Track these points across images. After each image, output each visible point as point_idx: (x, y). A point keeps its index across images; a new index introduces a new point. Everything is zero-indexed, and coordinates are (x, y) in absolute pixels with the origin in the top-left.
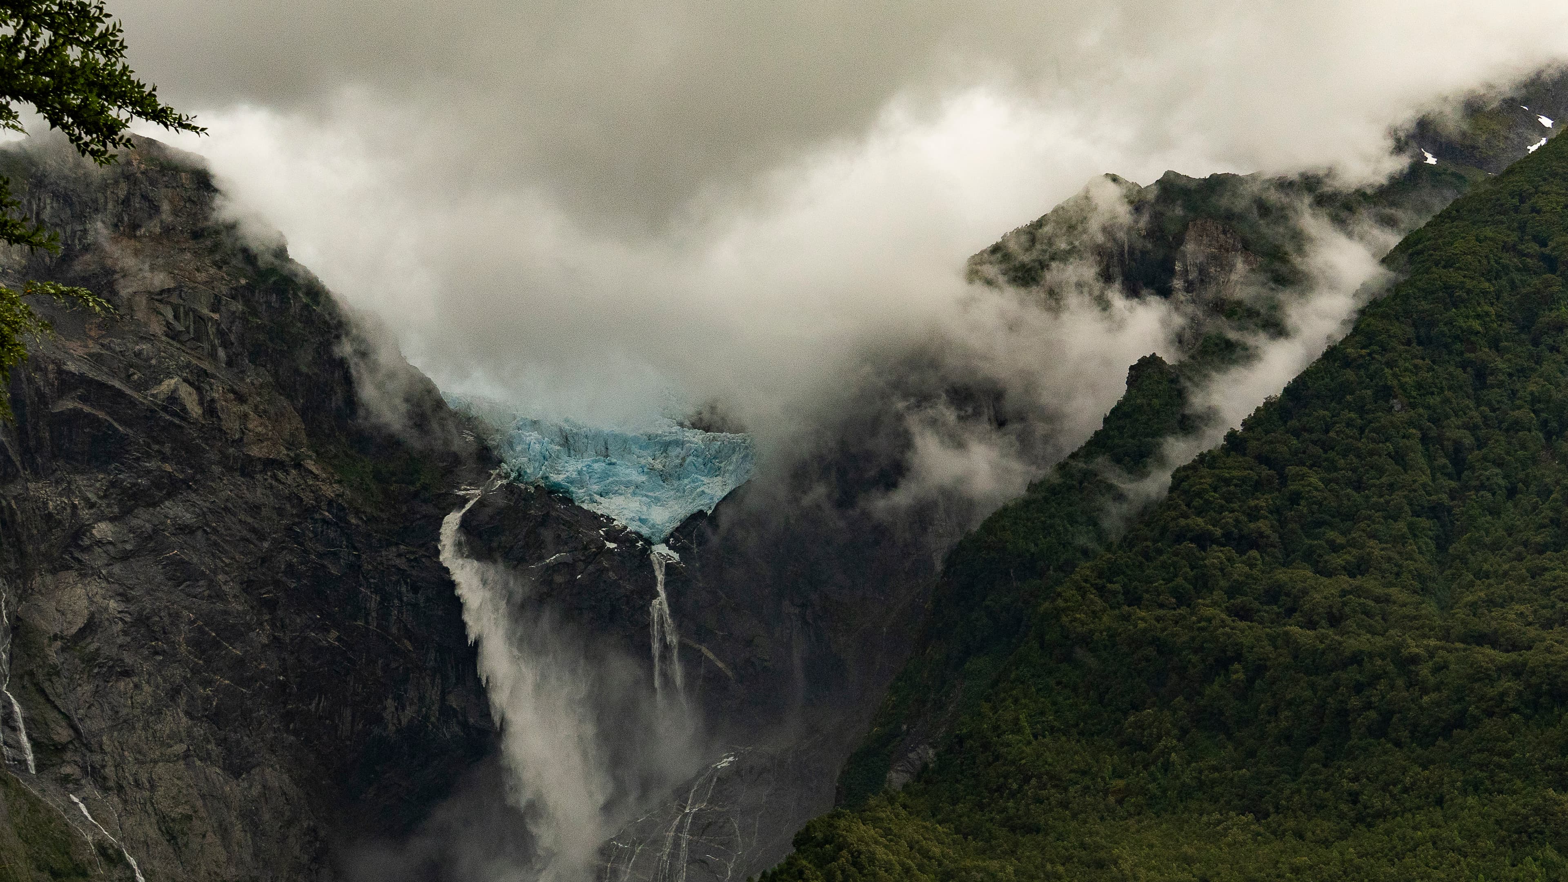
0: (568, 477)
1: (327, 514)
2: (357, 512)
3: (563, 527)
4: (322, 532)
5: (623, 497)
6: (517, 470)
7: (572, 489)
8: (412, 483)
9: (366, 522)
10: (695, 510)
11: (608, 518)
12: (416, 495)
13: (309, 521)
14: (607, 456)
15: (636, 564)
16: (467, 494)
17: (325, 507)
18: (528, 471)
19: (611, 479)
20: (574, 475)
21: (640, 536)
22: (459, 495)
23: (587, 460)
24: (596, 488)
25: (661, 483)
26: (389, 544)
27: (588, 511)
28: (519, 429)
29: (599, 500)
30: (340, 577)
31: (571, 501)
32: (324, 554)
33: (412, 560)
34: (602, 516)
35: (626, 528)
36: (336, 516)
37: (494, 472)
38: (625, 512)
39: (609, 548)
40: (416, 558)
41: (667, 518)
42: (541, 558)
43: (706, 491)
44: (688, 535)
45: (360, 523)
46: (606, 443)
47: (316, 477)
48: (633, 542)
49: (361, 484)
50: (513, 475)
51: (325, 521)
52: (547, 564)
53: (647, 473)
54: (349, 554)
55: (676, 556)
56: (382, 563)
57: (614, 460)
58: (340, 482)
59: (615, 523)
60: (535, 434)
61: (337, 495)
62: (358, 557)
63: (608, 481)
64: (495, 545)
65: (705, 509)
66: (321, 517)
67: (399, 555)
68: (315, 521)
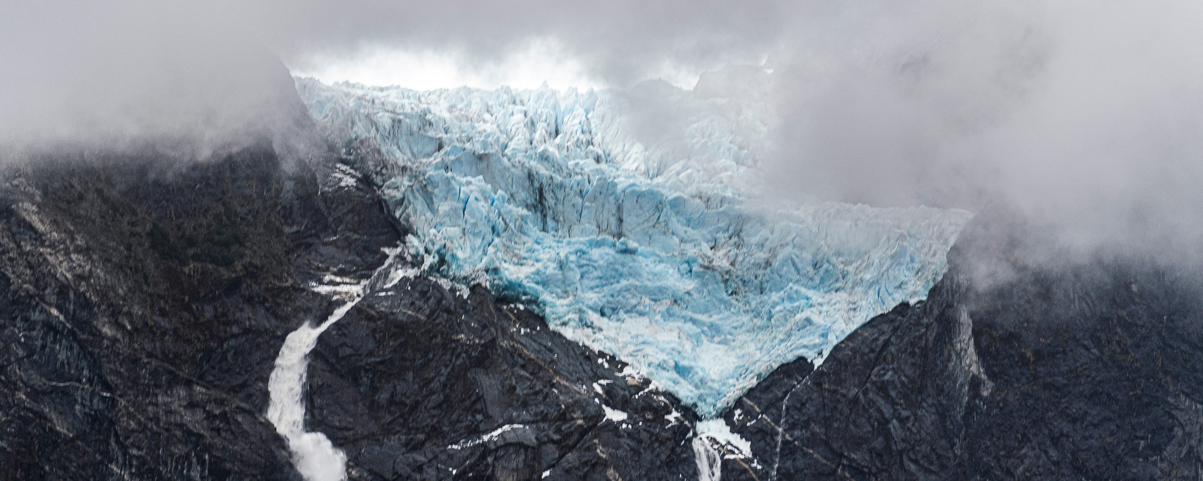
0: (538, 273)
1: (55, 312)
2: (115, 314)
3: (523, 373)
4: (43, 347)
5: (645, 320)
6: (438, 252)
7: (545, 296)
8: (228, 263)
9: (130, 333)
10: (790, 357)
11: (612, 360)
12: (234, 285)
13: (19, 323)
14: (620, 235)
15: (663, 457)
16: (335, 293)
17: (53, 299)
18: (460, 254)
19: (624, 283)
20: (552, 269)
21: (674, 401)
22: (318, 294)
23: (580, 240)
24: (592, 297)
25: (724, 295)
26: (174, 381)
27: (572, 345)
28: (447, 169)
29: (596, 323)
30: (73, 440)
31: (542, 320)
32: (44, 393)
33: (215, 417)
34: (602, 354)
35: (647, 382)
36: (72, 317)
37: (391, 252)
38: (649, 350)
39: (610, 422)
40: (224, 415)
41: (732, 367)
42: (475, 431)
43: (815, 318)
44: (770, 407)
45: (119, 336)
46: (619, 209)
47: (38, 238)
48: (661, 412)
49: (128, 257)
50: (429, 261)
51: (50, 326)
52: (484, 444)
53: (698, 275)
54: (93, 395)
55: (745, 447)
56: (156, 419)
57: (632, 244)
58: (85, 251)
59: (627, 371)
60: (478, 181)
61: (80, 277)
62: (113, 402)
63: (617, 287)
64: (383, 397)
65: (810, 355)
66: (43, 317)
67: (192, 405)
68: (32, 326)
